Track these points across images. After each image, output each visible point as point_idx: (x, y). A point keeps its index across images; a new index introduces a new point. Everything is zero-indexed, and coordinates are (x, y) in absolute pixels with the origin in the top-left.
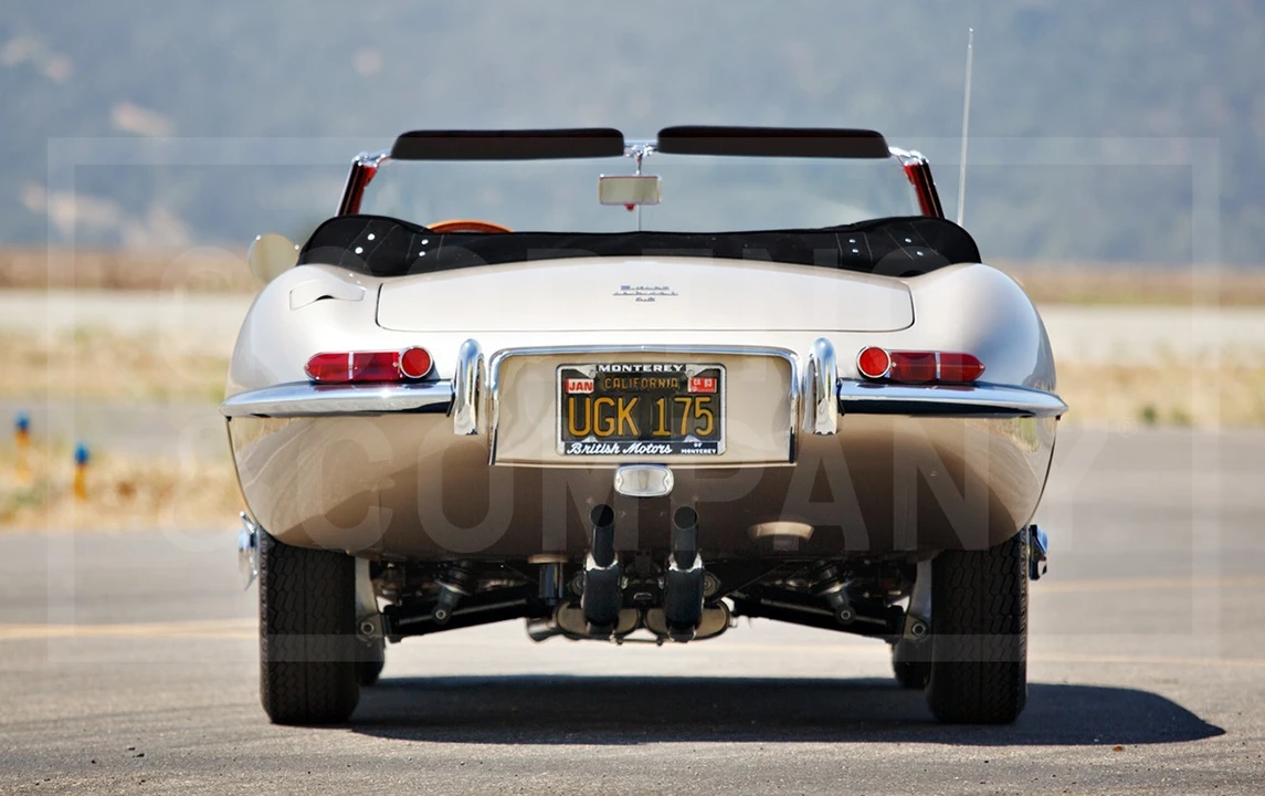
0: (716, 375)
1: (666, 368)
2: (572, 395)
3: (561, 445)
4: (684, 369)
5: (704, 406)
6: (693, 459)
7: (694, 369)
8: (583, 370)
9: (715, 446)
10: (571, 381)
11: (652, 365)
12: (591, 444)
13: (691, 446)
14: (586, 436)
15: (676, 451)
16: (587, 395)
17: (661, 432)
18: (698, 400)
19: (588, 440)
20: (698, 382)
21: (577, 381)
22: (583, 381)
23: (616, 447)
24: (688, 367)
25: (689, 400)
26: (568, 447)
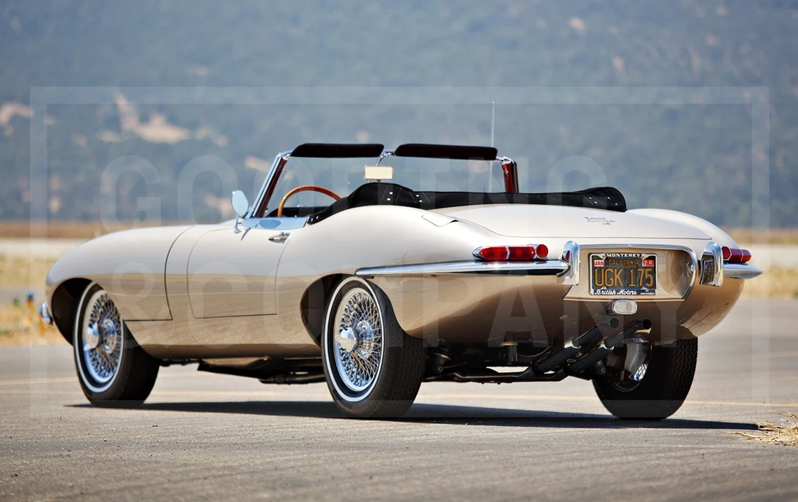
0: (653, 258)
1: (634, 255)
2: (596, 268)
3: (592, 291)
4: (640, 256)
5: (649, 273)
6: (645, 297)
7: (645, 256)
8: (601, 256)
9: (654, 291)
10: (595, 261)
11: (628, 254)
12: (604, 290)
13: (644, 291)
14: (601, 287)
15: (638, 294)
16: (602, 268)
17: (632, 285)
18: (647, 270)
19: (602, 288)
20: (646, 261)
21: (598, 261)
22: (600, 261)
23: (614, 291)
24: (643, 255)
25: (643, 270)
26: (595, 291)
